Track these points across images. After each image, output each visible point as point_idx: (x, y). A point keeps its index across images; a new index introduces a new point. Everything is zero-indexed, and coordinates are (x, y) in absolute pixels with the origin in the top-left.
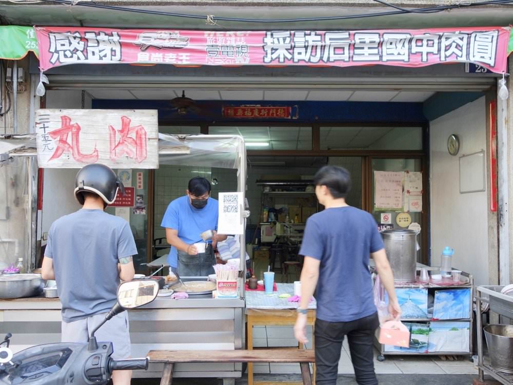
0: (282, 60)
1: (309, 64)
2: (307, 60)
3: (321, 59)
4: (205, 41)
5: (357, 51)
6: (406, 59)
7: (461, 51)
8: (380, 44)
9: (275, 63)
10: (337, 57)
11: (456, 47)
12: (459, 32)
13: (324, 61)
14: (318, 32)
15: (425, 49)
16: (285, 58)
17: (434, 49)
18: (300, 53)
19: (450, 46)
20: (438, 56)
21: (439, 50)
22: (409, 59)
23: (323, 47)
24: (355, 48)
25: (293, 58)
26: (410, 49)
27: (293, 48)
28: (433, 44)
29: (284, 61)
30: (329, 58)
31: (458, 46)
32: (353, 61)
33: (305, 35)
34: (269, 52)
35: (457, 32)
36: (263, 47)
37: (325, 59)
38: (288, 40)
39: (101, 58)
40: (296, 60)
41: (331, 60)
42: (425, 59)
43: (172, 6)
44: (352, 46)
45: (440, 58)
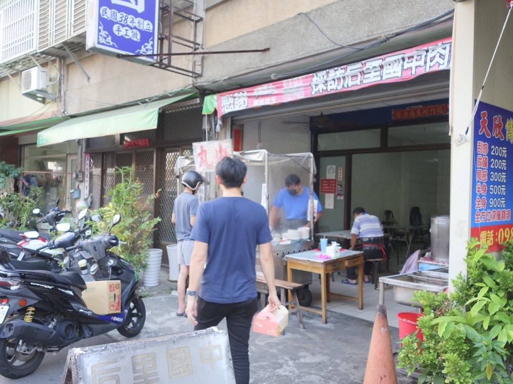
0: (321, 92)
1: (337, 91)
2: (335, 89)
3: (343, 86)
4: (282, 87)
5: (366, 76)
6: (400, 75)
7: (444, 59)
8: (382, 67)
9: (318, 95)
10: (353, 83)
11: (440, 57)
12: (441, 43)
13: (345, 88)
14: (342, 67)
15: (414, 64)
16: (323, 90)
17: (421, 63)
18: (331, 85)
19: (435, 57)
20: (424, 67)
21: (425, 63)
22: (402, 74)
23: (344, 78)
24: (365, 74)
25: (327, 89)
26: (403, 66)
27: (326, 82)
28: (421, 58)
29: (323, 92)
30: (348, 85)
31: (441, 56)
32: (363, 84)
33: (335, 71)
34: (314, 87)
35: (440, 44)
36: (310, 85)
37: (346, 86)
38: (325, 76)
39: (240, 107)
40: (329, 90)
41: (349, 86)
42: (413, 73)
43: (262, 71)
44: (362, 73)
45: (425, 69)
